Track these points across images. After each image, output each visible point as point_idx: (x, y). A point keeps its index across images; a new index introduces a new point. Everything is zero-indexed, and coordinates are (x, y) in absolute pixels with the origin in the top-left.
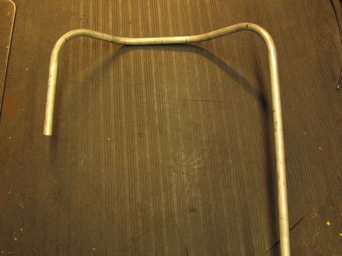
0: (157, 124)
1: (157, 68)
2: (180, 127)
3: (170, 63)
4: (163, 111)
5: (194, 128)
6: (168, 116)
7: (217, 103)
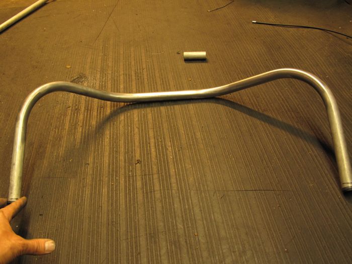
0: (181, 232)
1: (175, 153)
2: (223, 233)
3: (194, 145)
4: (190, 210)
5: (247, 234)
6: (198, 217)
7: (278, 193)
